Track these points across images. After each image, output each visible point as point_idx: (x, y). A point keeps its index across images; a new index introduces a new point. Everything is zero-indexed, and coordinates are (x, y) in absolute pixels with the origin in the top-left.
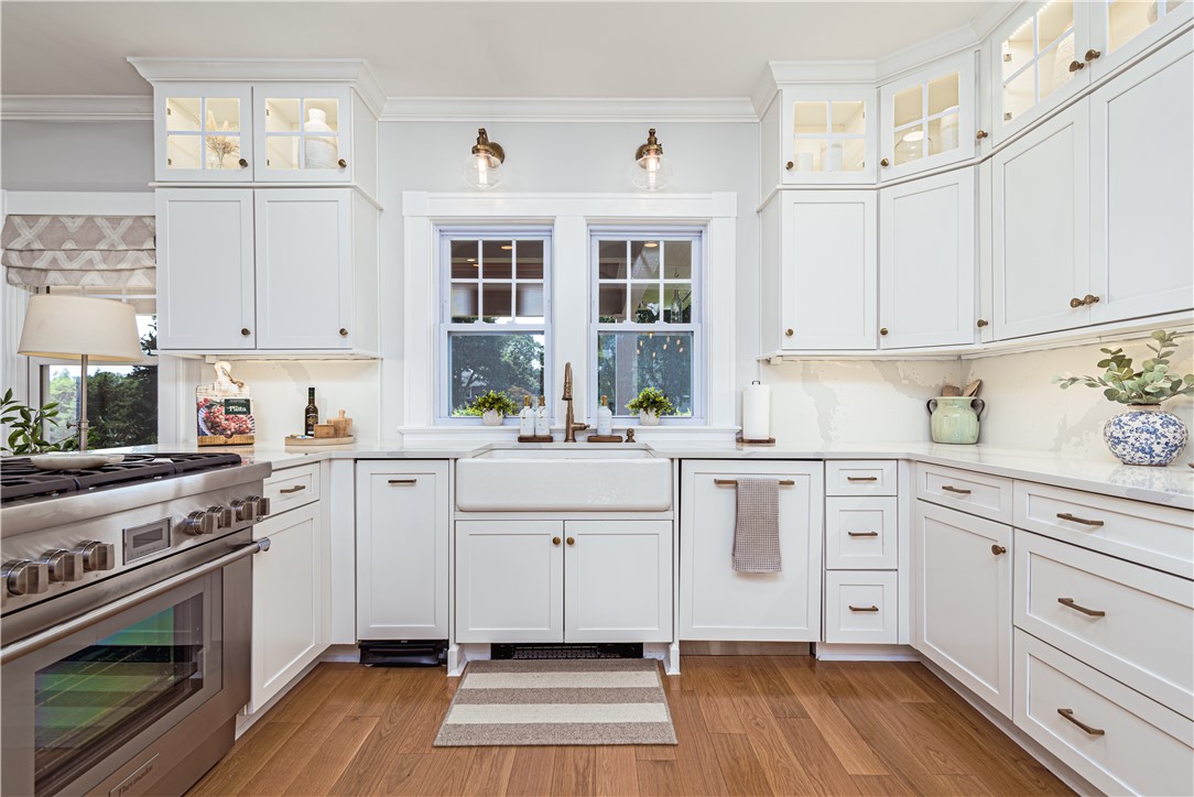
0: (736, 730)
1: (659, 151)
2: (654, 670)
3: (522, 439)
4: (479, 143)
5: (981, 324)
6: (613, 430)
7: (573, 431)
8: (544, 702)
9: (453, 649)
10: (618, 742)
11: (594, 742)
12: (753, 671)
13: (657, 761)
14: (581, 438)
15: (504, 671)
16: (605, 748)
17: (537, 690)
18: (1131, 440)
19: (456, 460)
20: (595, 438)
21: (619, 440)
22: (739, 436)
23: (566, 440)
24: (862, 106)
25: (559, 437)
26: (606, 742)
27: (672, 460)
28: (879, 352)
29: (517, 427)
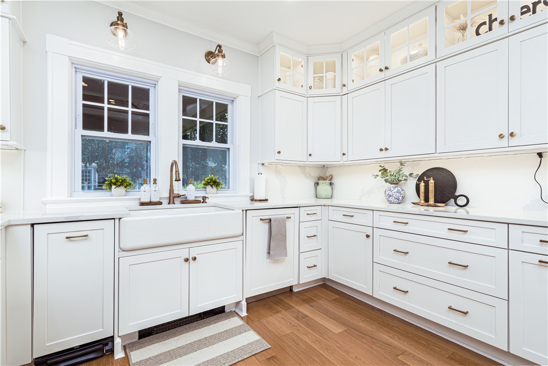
0: (288, 332)
1: (223, 56)
2: (235, 316)
3: (142, 204)
4: (118, 20)
5: (344, 154)
6: (196, 197)
7: (172, 198)
8: (192, 352)
9: (118, 341)
10: (245, 357)
11: (234, 362)
12: (275, 304)
13: (269, 359)
14: (177, 201)
15: (153, 343)
16: (240, 362)
17: (183, 347)
18: (394, 196)
19: (120, 219)
20: (185, 201)
21: (198, 202)
22: (251, 198)
23: (169, 203)
24: (302, 61)
25: (165, 202)
26: (240, 359)
27: (243, 211)
28: (307, 163)
29: (139, 197)
